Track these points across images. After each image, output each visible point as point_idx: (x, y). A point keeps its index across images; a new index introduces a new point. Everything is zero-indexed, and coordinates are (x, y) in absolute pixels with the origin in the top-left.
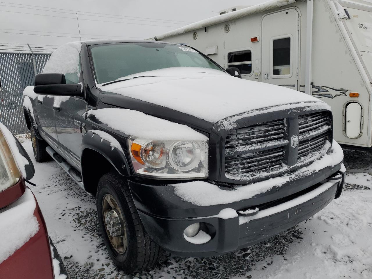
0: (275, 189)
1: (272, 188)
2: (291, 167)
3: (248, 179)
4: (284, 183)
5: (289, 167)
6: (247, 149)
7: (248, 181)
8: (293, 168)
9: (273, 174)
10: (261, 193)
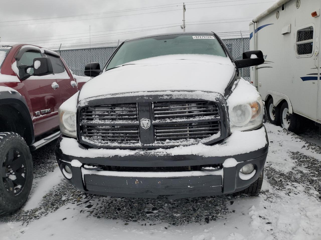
0: (116, 157)
1: (113, 156)
2: (145, 145)
3: (100, 144)
4: (126, 155)
5: (143, 144)
6: (98, 123)
7: (98, 146)
8: (146, 146)
9: (122, 146)
10: (103, 157)
